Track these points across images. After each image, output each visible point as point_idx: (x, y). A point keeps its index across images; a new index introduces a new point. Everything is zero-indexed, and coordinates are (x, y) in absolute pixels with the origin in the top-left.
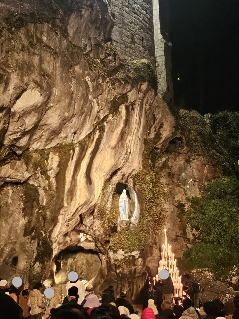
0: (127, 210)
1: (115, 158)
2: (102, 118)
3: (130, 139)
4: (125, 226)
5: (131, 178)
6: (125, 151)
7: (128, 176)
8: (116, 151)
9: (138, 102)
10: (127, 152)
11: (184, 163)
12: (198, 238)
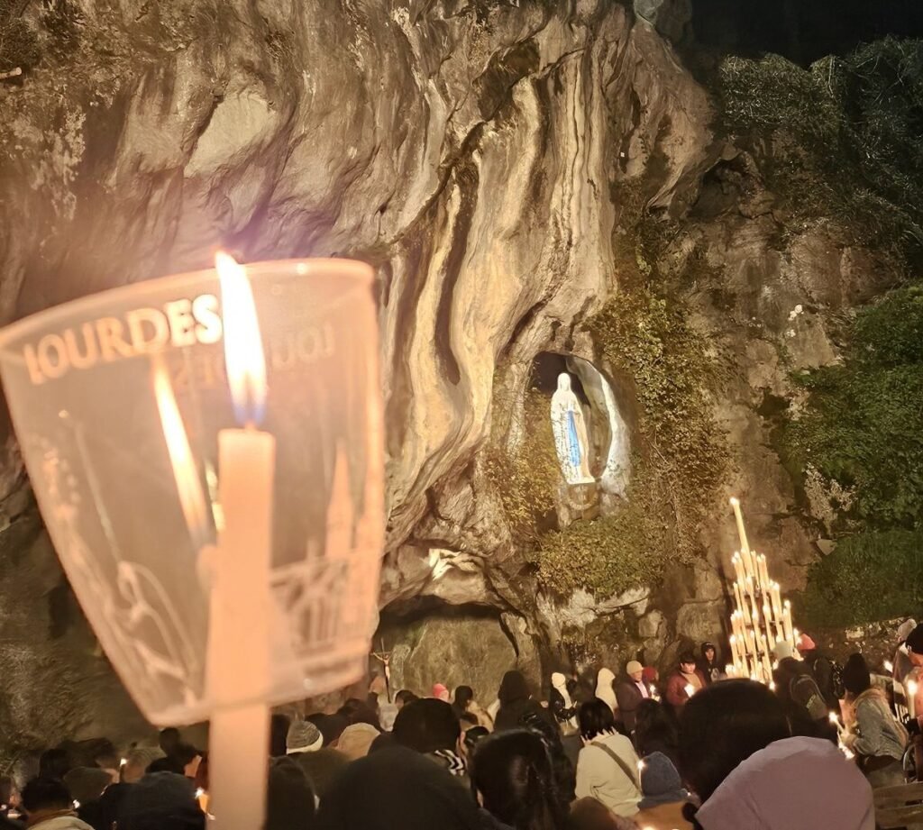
0: (584, 445)
1: (520, 269)
2: (462, 141)
3: (563, 195)
4: (585, 502)
5: (583, 329)
6: (553, 239)
7: (572, 326)
8: (521, 246)
9: (574, 61)
10: (557, 241)
11: (764, 250)
12: (854, 513)
